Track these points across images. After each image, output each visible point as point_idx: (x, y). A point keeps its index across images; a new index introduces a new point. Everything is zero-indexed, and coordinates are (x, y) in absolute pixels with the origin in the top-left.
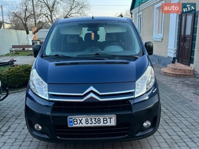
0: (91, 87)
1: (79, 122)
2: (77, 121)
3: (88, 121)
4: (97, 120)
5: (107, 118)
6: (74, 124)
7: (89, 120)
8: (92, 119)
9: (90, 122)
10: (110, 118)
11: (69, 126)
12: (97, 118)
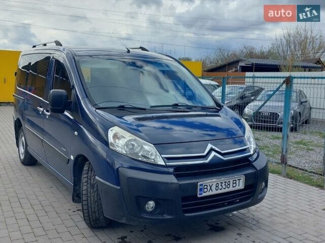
0: (209, 144)
1: (209, 188)
2: (207, 188)
3: (218, 187)
4: (227, 184)
5: (236, 179)
6: (204, 192)
7: (220, 184)
8: (222, 183)
9: (220, 187)
10: (239, 180)
11: (199, 196)
12: (227, 181)
